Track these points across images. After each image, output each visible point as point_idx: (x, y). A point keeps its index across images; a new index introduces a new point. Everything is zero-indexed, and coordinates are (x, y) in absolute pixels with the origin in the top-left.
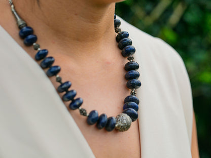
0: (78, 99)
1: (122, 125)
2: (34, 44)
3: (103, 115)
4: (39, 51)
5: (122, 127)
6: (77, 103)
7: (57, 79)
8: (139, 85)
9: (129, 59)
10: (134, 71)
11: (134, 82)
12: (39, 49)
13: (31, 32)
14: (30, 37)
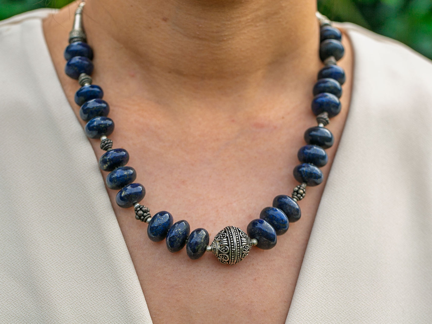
1: (219, 247)
2: (82, 75)
5: (219, 251)
12: (86, 85)
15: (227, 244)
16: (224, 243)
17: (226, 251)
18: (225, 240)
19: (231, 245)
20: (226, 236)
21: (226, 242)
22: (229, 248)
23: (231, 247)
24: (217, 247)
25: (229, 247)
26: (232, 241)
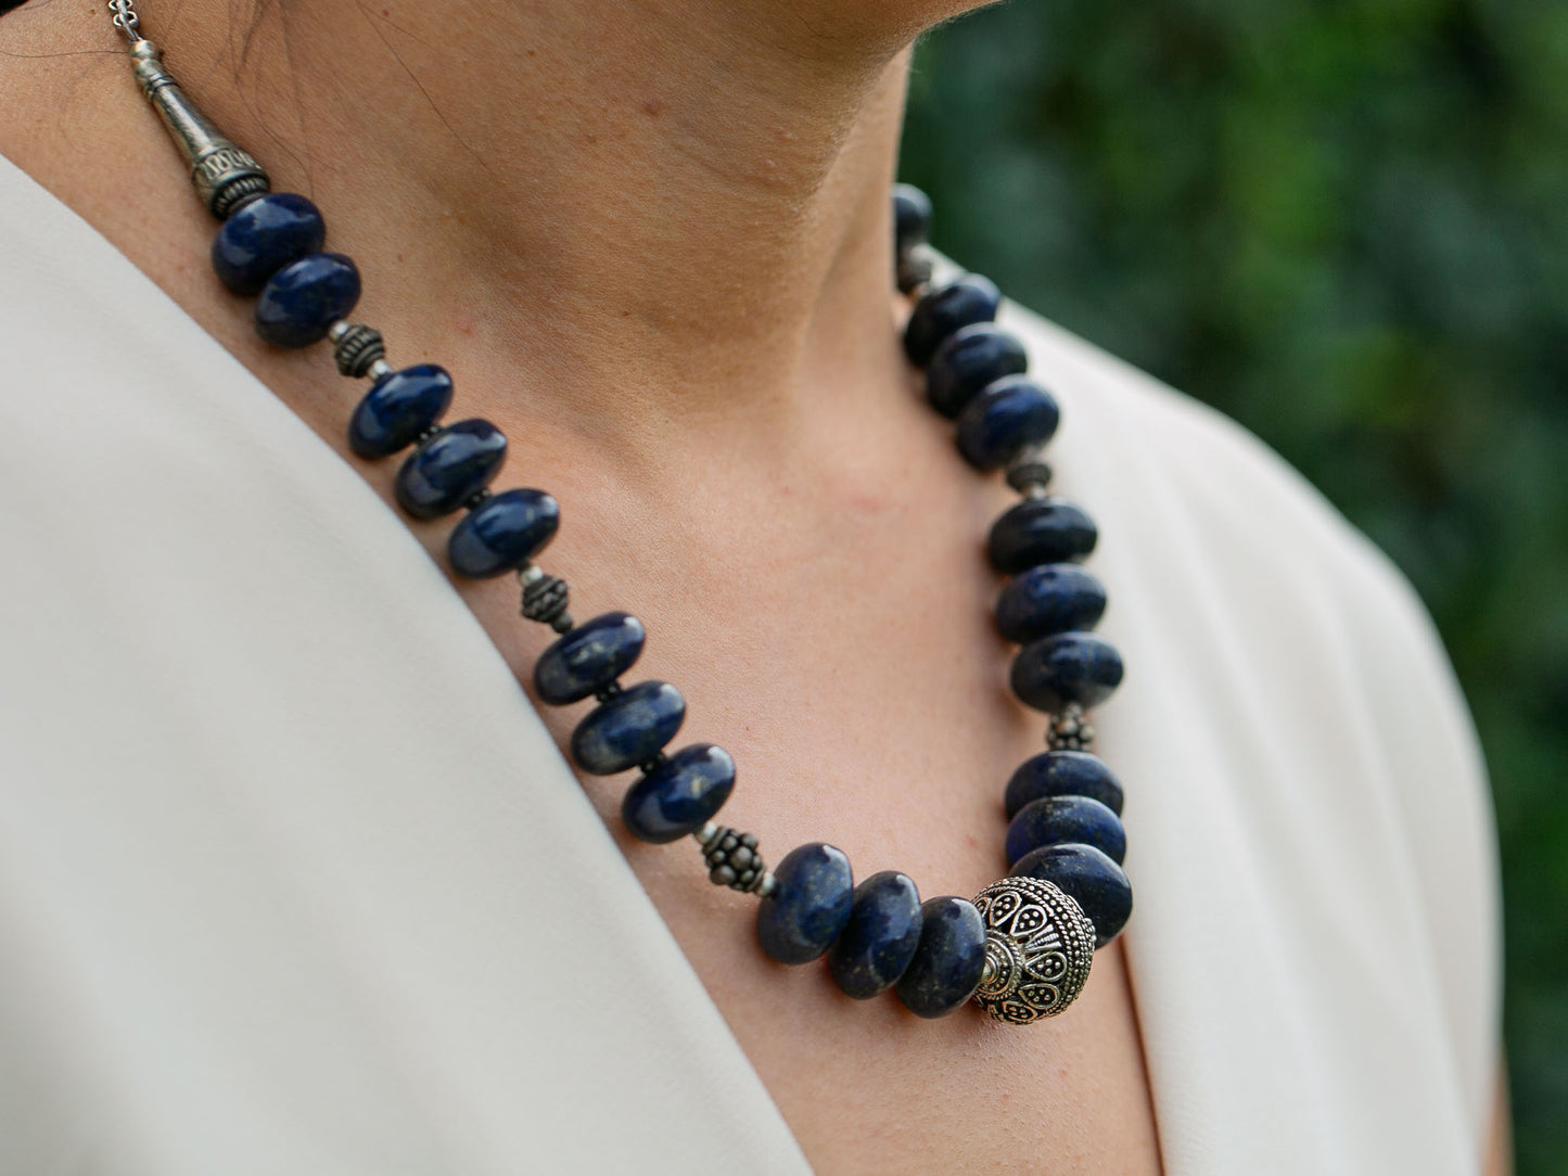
0: (698, 755)
2: (340, 328)
3: (889, 884)
4: (382, 380)
5: (1025, 976)
6: (695, 785)
7: (531, 593)
8: (1109, 672)
9: (1017, 482)
10: (1064, 569)
11: (1073, 653)
12: (380, 367)
13: (306, 234)
14: (303, 270)
15: (1058, 944)
16: (1049, 942)
17: (1055, 972)
18: (1048, 934)
19: (1074, 949)
20: (1048, 917)
21: (1055, 941)
22: (1068, 960)
23: (1073, 956)
24: (1015, 960)
25: (1067, 955)
26: (1073, 933)
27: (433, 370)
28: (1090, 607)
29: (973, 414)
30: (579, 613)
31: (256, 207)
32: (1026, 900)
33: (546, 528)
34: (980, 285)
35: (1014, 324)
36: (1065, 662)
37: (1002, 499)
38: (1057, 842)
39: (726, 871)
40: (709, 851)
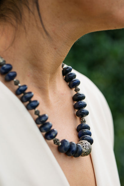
0: (53, 130)
1: (86, 151)
2: (15, 80)
4: (20, 87)
5: (85, 152)
6: (54, 135)
8: (87, 114)
9: (76, 91)
12: (19, 85)
19: (90, 149)
20: (88, 146)
27: (25, 86)
28: (85, 105)
29: (71, 83)
30: (41, 114)
31: (5, 66)
32: (85, 144)
33: (38, 105)
34: (70, 67)
35: (73, 71)
36: (83, 112)
37: (75, 93)
38: (85, 135)
39: (56, 143)
40: (54, 141)
